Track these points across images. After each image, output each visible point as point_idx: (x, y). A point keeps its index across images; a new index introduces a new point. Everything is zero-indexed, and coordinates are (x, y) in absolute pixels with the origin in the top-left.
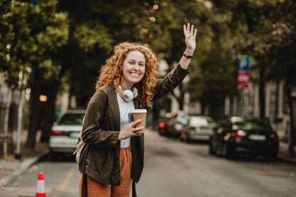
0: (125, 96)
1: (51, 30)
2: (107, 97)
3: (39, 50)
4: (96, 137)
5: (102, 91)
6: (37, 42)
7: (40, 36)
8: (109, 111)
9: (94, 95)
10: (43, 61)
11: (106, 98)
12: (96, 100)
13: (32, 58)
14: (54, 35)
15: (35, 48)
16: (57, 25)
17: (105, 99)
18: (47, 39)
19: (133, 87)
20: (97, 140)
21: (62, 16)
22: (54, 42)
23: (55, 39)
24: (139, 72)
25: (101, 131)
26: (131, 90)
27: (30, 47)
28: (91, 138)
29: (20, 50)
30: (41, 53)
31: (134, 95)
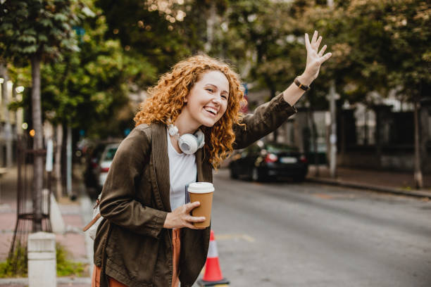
0: (184, 144)
1: (104, 60)
2: (150, 145)
3: (91, 81)
4: (125, 216)
5: (142, 133)
6: (87, 73)
7: (91, 67)
8: (152, 171)
9: (127, 138)
10: (94, 93)
11: (148, 146)
12: (130, 148)
13: (85, 90)
14: (107, 65)
15: (86, 80)
16: (108, 53)
17: (145, 147)
18: (100, 70)
19: (197, 131)
20: (126, 220)
21: (113, 44)
22: (106, 72)
23: (108, 69)
24: (219, 108)
25: (135, 206)
26: (194, 134)
27: (81, 79)
28: (117, 215)
29: (71, 83)
30: (93, 85)
31: (199, 144)
